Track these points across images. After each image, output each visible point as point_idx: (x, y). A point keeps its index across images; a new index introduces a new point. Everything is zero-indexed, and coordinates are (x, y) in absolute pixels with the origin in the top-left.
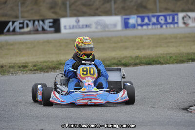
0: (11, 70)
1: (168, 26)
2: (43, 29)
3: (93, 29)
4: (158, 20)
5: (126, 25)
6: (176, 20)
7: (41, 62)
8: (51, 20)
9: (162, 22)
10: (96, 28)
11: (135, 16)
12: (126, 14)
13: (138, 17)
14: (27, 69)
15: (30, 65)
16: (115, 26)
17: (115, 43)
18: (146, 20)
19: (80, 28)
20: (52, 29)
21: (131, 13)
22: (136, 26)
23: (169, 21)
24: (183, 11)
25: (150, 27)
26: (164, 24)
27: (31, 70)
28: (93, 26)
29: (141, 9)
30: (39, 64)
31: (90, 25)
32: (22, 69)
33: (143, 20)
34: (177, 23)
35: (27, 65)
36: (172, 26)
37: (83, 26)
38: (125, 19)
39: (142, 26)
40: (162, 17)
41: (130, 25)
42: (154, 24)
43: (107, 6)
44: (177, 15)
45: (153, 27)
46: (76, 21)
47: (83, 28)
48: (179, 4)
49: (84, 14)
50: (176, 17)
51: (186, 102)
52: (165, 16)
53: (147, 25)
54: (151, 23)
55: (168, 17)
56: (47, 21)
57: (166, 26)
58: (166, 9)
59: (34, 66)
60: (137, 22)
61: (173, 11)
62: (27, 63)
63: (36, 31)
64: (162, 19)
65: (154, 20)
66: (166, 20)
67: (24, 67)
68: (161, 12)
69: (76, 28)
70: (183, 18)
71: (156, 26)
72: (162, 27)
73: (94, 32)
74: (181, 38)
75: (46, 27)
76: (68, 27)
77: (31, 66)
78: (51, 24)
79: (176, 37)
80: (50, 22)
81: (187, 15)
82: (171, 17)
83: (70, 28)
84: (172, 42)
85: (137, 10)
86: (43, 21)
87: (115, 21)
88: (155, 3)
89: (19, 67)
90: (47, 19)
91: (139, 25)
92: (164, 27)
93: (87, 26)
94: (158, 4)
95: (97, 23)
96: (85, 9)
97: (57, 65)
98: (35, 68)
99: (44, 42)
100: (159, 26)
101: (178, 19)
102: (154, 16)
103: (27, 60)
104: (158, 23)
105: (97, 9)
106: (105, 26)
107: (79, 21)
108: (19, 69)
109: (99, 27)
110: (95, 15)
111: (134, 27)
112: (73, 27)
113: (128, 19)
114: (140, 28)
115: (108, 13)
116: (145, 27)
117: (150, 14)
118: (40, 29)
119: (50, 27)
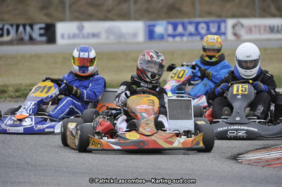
2: (31, 38)
3: (102, 39)
4: (197, 29)
5: (151, 35)
6: (223, 30)
7: (27, 86)
8: (43, 26)
9: (203, 31)
10: (107, 38)
11: (164, 23)
12: (151, 20)
13: (169, 23)
14: (6, 95)
15: (11, 89)
16: (135, 35)
18: (180, 29)
19: (84, 37)
20: (44, 39)
21: (158, 18)
22: (166, 37)
23: (214, 30)
24: (233, 16)
25: (185, 39)
27: (12, 97)
28: (104, 35)
29: (172, 12)
30: (24, 88)
31: (99, 33)
33: (175, 28)
34: (224, 34)
35: (5, 89)
37: (88, 34)
38: (149, 26)
39: (174, 36)
40: (203, 25)
41: (156, 35)
42: (191, 35)
43: (124, 6)
44: (225, 22)
45: (190, 38)
46: (78, 27)
47: (88, 37)
48: (228, 6)
49: (90, 18)
50: (223, 26)
51: (235, 147)
52: (207, 24)
53: (181, 35)
54: (187, 33)
55: (211, 25)
56: (36, 27)
58: (209, 14)
59: (17, 91)
60: (166, 30)
61: (219, 16)
62: (6, 86)
63: (20, 41)
64: (202, 28)
65: (191, 28)
66: (208, 29)
67: (1, 92)
68: (201, 17)
69: (78, 37)
70: (234, 27)
71: (194, 38)
72: (202, 38)
73: (104, 44)
75: (36, 35)
76: (66, 36)
77: (12, 91)
78: (42, 32)
80: (40, 29)
81: (239, 23)
82: (216, 25)
83: (69, 37)
85: (166, 13)
86: (31, 26)
87: (134, 29)
88: (193, 4)
90: (37, 23)
91: (169, 36)
93: (94, 35)
94: (198, 6)
95: (109, 31)
96: (92, 11)
98: (17, 94)
99: (31, 56)
100: (198, 38)
101: (226, 28)
102: (191, 23)
103: (7, 83)
104: (197, 33)
105: (109, 11)
106: (120, 36)
107: (82, 27)
109: (112, 37)
110: (105, 19)
111: (162, 37)
112: (74, 36)
113: (154, 26)
114: (170, 39)
115: (125, 17)
116: (178, 39)
117: (186, 20)
118: (27, 38)
119: (41, 35)
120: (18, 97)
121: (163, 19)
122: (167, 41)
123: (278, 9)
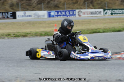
0: (2, 36)
1: (71, 16)
3: (33, 17)
4: (65, 13)
5: (50, 16)
8: (11, 13)
9: (68, 14)
10: (34, 17)
12: (49, 10)
13: (56, 11)
14: (10, 36)
16: (44, 16)
17: (48, 24)
18: (60, 13)
19: (26, 17)
20: (12, 17)
21: (51, 10)
22: (55, 16)
23: (71, 14)
24: (78, 9)
25: (61, 17)
26: (69, 15)
27: (12, 37)
28: (33, 16)
29: (56, 7)
30: (16, 33)
31: (31, 15)
32: (7, 36)
33: (58, 13)
34: (75, 15)
36: (72, 16)
37: (28, 15)
39: (57, 16)
40: (67, 12)
41: (51, 16)
42: (63, 15)
43: (39, 6)
44: (75, 11)
45: (63, 16)
46: (24, 13)
47: (27, 17)
48: (76, 5)
49: (27, 10)
52: (69, 11)
53: (60, 16)
54: (62, 15)
55: (70, 12)
56: (9, 13)
57: (70, 17)
58: (69, 8)
59: (14, 35)
60: (55, 14)
61: (72, 9)
63: (4, 18)
64: (67, 13)
65: (64, 13)
66: (69, 13)
67: (8, 35)
68: (67, 9)
69: (24, 17)
70: (78, 12)
71: (65, 16)
72: (67, 17)
74: (81, 22)
75: (9, 16)
76: (20, 16)
78: (11, 15)
79: (78, 22)
80: (11, 14)
81: (80, 11)
82: (72, 12)
83: (21, 17)
84: (77, 24)
85: (54, 8)
86: (7, 13)
87: (43, 13)
88: (64, 5)
89: (6, 35)
91: (56, 16)
92: (69, 16)
93: (30, 16)
94: (66, 6)
95: (35, 14)
96: (28, 7)
97: (26, 34)
99: (11, 23)
100: (66, 16)
101: (75, 13)
102: (63, 11)
105: (34, 8)
106: (39, 16)
107: (25, 13)
108: (6, 36)
109: (36, 16)
110: (33, 10)
111: (53, 16)
112: (23, 16)
113: (50, 12)
114: (56, 17)
116: (59, 17)
117: (61, 10)
118: (6, 17)
119: (11, 16)
120: (15, 37)
121: (53, 10)
122: (55, 18)
123: (93, 6)
